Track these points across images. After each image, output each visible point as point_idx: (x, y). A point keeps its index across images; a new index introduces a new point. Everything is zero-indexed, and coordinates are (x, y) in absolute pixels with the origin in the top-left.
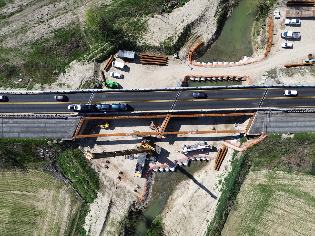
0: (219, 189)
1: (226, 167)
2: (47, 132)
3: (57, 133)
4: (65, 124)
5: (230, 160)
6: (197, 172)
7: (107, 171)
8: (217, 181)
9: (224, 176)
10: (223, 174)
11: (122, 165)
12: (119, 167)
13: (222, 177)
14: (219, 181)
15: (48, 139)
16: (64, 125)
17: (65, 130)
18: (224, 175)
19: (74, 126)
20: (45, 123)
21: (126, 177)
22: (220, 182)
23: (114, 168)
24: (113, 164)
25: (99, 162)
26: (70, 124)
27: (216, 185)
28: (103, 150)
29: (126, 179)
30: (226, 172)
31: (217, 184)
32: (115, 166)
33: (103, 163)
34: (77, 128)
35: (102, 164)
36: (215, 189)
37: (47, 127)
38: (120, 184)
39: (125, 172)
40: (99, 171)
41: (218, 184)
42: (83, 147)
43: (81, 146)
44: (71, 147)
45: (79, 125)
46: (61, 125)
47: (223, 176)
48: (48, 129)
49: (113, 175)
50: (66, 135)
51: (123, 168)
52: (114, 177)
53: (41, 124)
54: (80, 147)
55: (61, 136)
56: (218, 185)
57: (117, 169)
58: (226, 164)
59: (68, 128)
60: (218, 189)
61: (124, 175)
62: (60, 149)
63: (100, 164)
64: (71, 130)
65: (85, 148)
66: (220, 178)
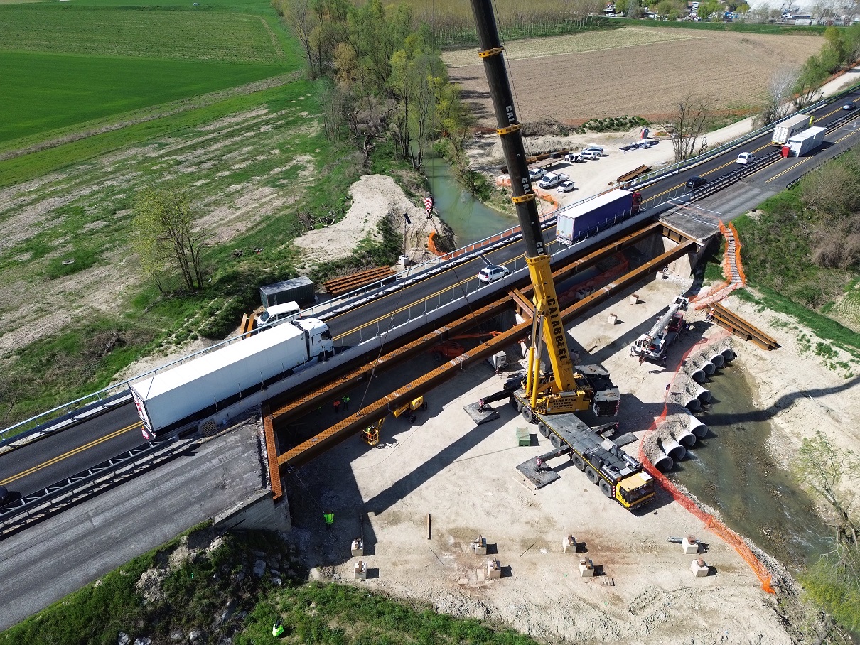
0: (852, 360)
1: (776, 324)
2: (116, 543)
3: (175, 517)
4: (198, 467)
5: (759, 311)
6: (754, 397)
7: (519, 583)
8: (820, 359)
9: (805, 335)
10: (800, 337)
11: (549, 520)
12: (544, 536)
13: (808, 341)
14: (819, 354)
15: (136, 561)
16: (196, 472)
17: (211, 482)
18: (802, 334)
19: (244, 453)
20: (89, 518)
21: (608, 549)
22: (822, 349)
23: (529, 555)
24: (513, 540)
25: (452, 578)
26: (221, 457)
27: (833, 367)
28: (423, 523)
29: (620, 554)
30: (796, 328)
31: (828, 361)
32: (530, 545)
33: (471, 567)
34: (260, 452)
35: (474, 577)
36: (848, 375)
37: (107, 524)
38: (628, 595)
39: (587, 532)
40: (488, 612)
41: (831, 358)
42: (330, 568)
43: (317, 566)
44: (274, 575)
45: (265, 442)
46: (180, 479)
47: (807, 338)
48: (114, 532)
49: (556, 583)
50: (224, 497)
51: (558, 527)
52: (570, 584)
53: (65, 531)
54: (315, 574)
55: (203, 515)
56: (835, 360)
57: (548, 549)
58: (766, 320)
59: (221, 470)
60: (850, 364)
61: (595, 547)
62: (224, 602)
63: (461, 581)
64: (236, 470)
65: (338, 568)
66: (810, 347)
